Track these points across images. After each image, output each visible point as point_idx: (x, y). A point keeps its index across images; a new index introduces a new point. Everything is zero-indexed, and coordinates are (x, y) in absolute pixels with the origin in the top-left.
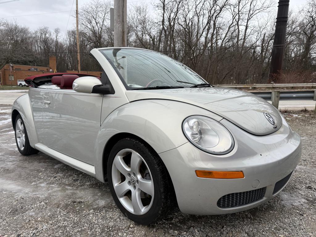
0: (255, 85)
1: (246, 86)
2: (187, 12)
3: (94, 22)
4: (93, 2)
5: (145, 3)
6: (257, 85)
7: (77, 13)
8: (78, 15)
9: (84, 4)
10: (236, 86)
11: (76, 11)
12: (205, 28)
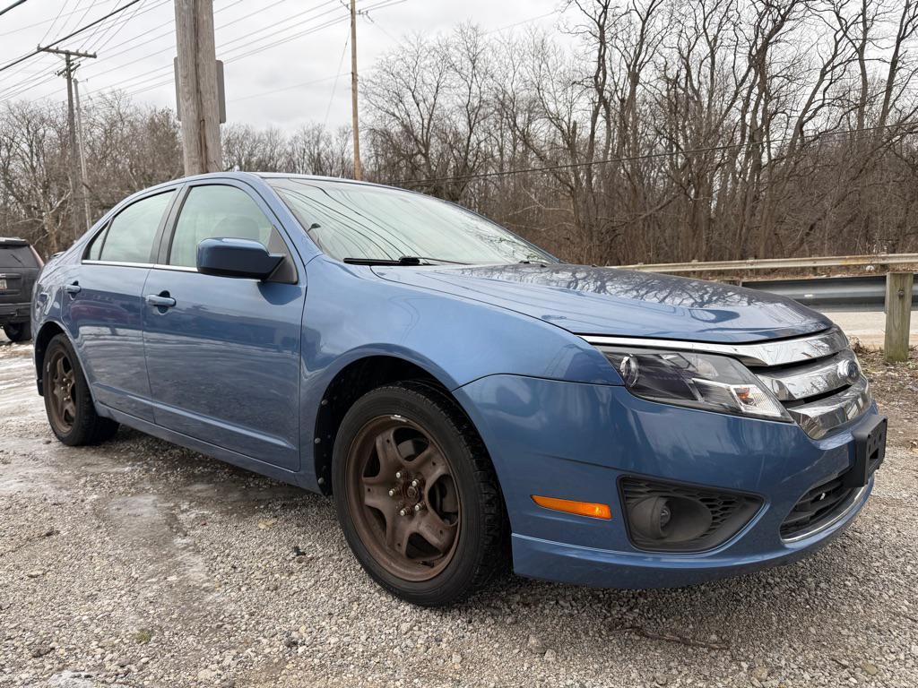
0: (884, 258)
1: (848, 263)
2: (693, 40)
3: (408, 98)
4: (407, 46)
5: (540, 30)
6: (889, 258)
7: (354, 81)
8: (356, 84)
9: (382, 54)
10: (815, 261)
11: (351, 75)
12: (743, 80)
